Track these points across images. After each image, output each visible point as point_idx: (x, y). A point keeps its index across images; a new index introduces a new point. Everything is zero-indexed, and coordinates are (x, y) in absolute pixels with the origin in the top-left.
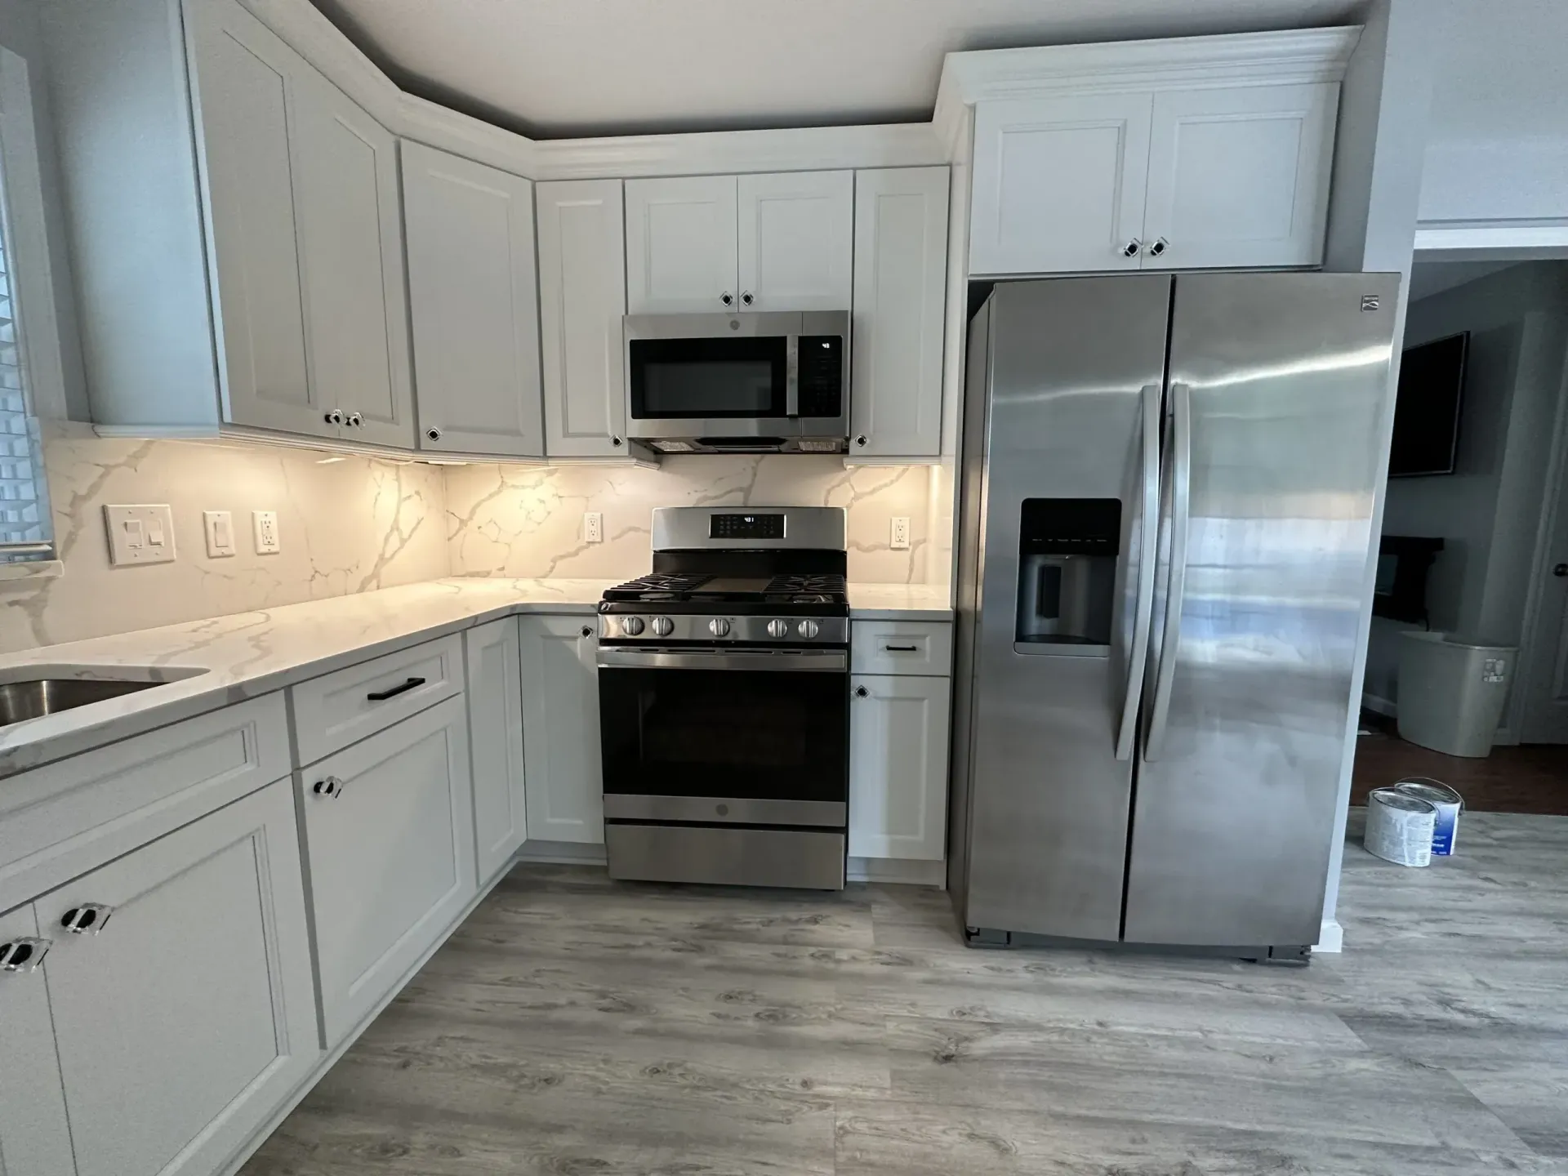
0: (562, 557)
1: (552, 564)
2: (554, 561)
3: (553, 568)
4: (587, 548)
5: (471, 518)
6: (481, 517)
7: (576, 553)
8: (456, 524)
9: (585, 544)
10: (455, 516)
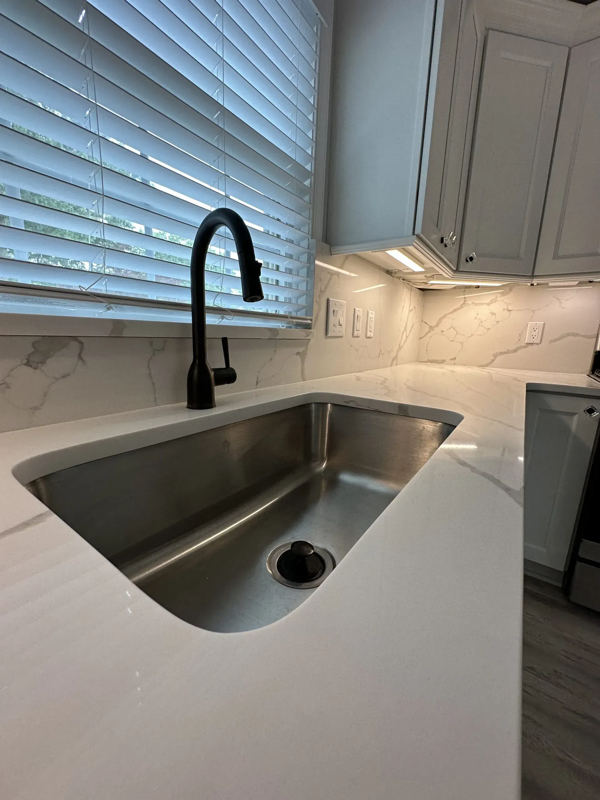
0: (502, 353)
1: (493, 358)
2: (495, 356)
3: (493, 361)
4: (525, 347)
5: (437, 325)
6: (446, 324)
7: (515, 351)
8: (427, 328)
9: (523, 345)
10: (427, 324)
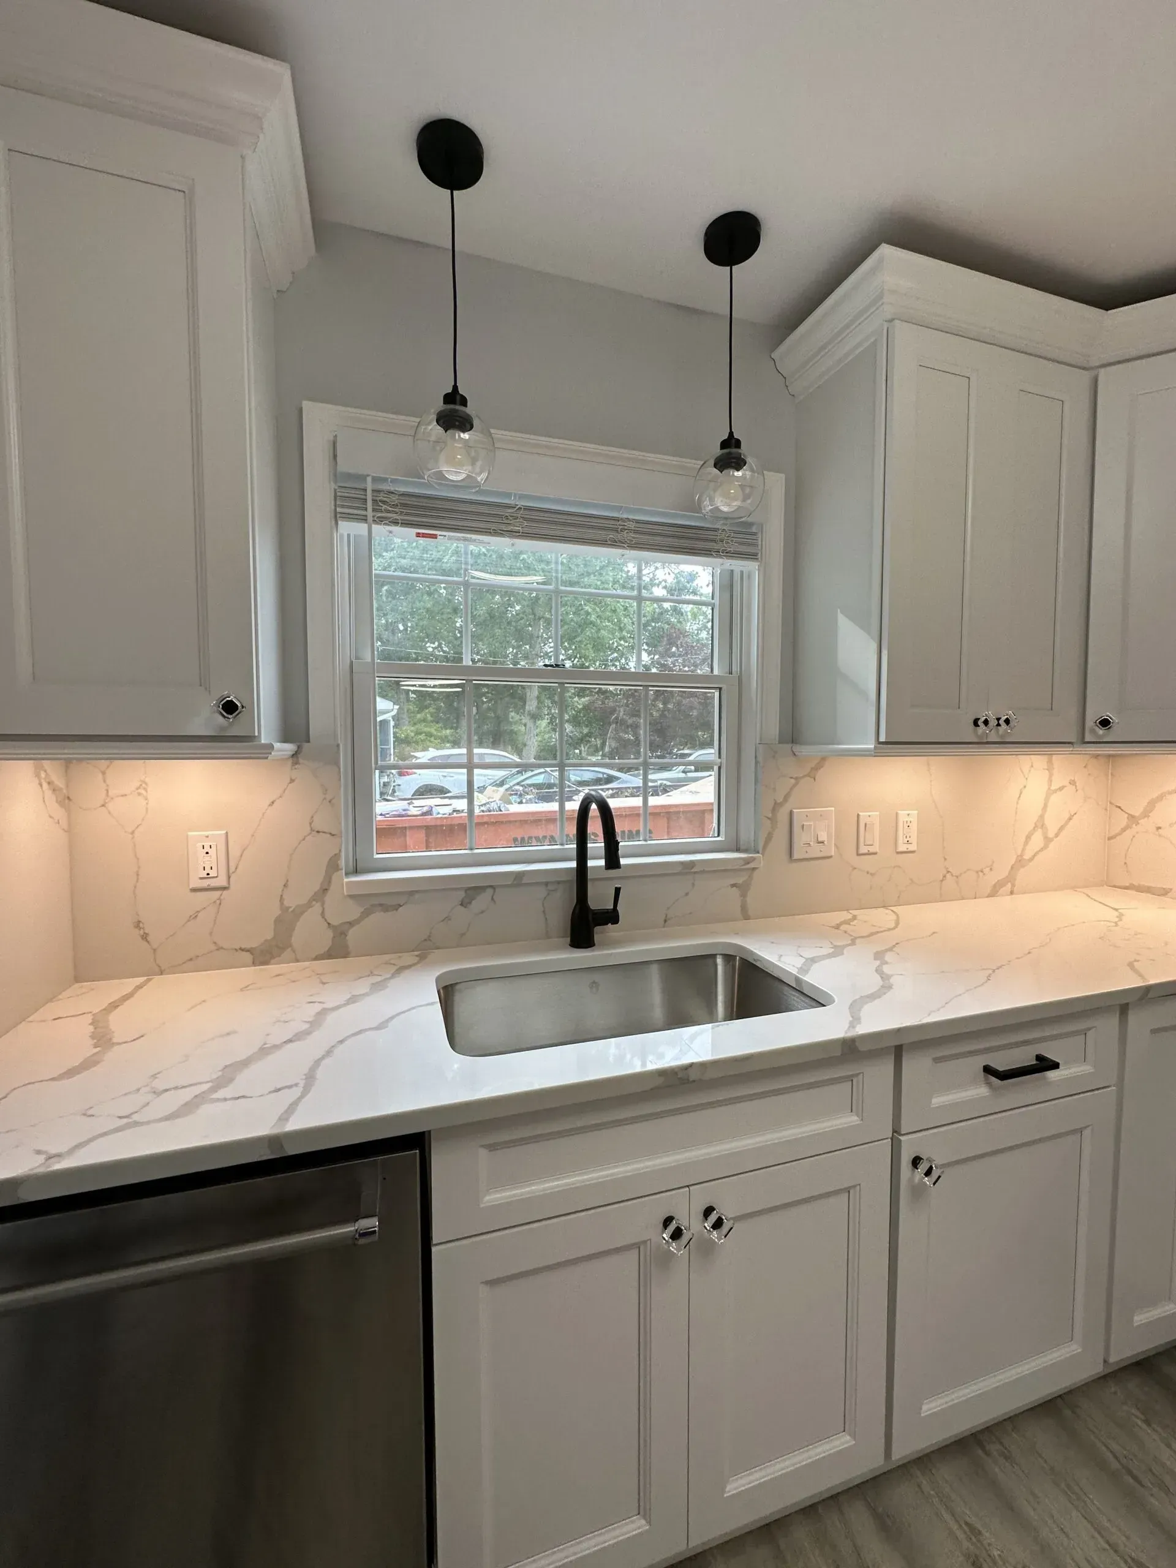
5: (1146, 814)
8: (1123, 820)
10: (1122, 810)
